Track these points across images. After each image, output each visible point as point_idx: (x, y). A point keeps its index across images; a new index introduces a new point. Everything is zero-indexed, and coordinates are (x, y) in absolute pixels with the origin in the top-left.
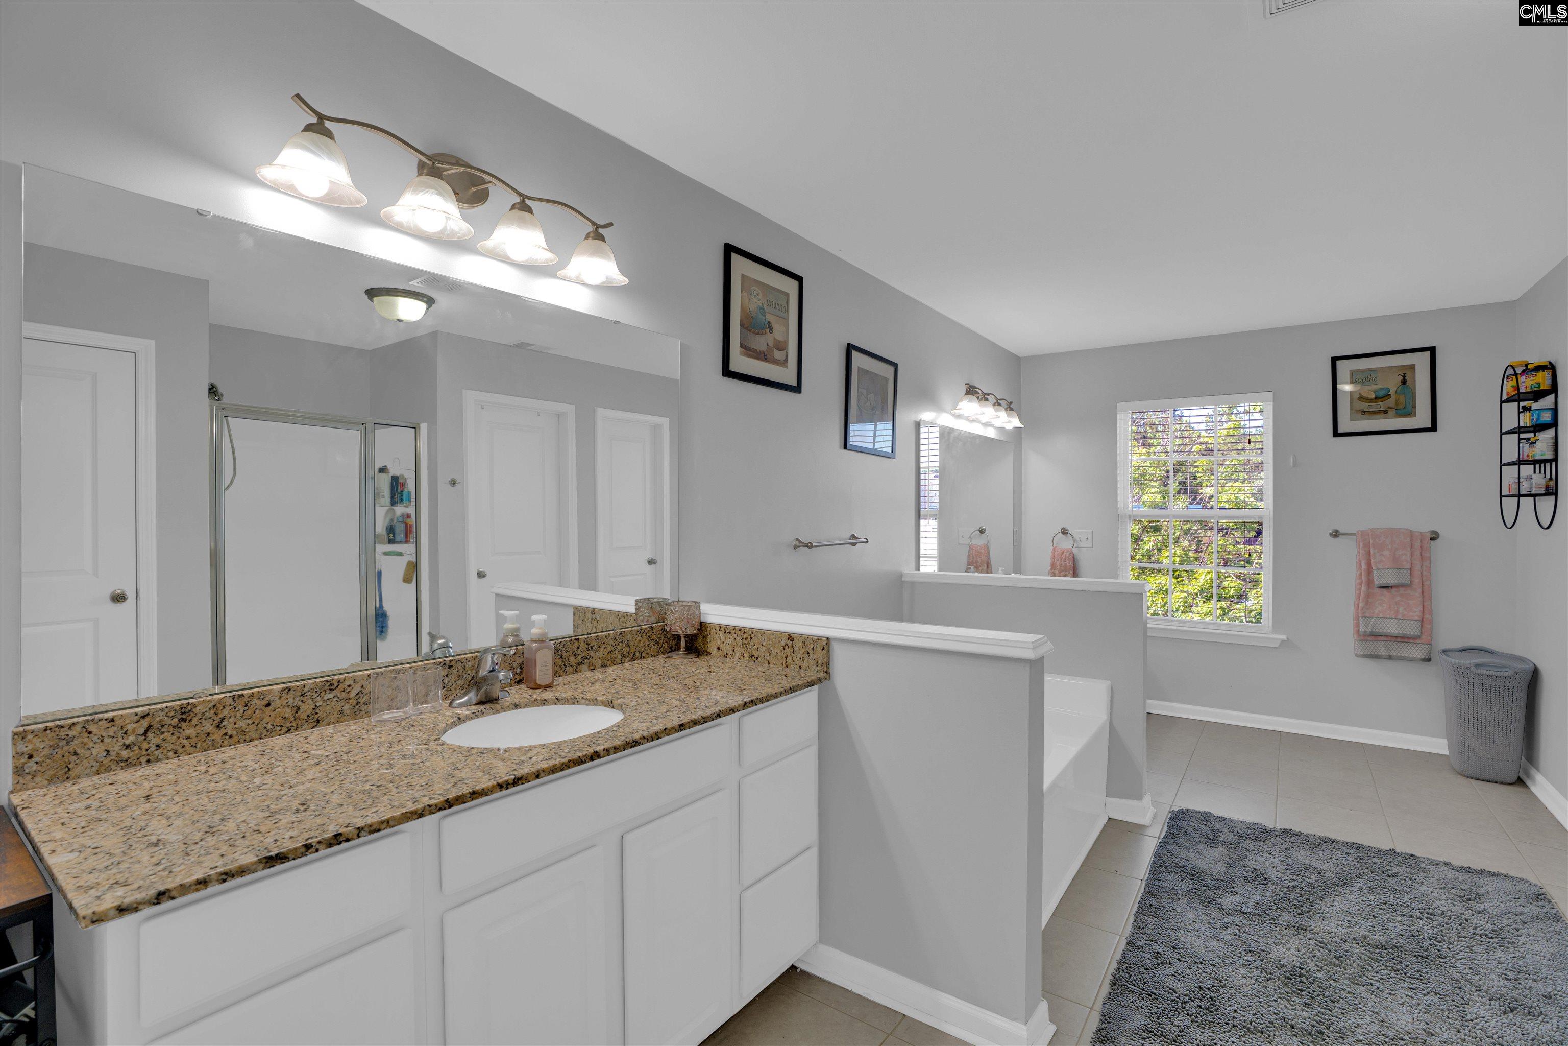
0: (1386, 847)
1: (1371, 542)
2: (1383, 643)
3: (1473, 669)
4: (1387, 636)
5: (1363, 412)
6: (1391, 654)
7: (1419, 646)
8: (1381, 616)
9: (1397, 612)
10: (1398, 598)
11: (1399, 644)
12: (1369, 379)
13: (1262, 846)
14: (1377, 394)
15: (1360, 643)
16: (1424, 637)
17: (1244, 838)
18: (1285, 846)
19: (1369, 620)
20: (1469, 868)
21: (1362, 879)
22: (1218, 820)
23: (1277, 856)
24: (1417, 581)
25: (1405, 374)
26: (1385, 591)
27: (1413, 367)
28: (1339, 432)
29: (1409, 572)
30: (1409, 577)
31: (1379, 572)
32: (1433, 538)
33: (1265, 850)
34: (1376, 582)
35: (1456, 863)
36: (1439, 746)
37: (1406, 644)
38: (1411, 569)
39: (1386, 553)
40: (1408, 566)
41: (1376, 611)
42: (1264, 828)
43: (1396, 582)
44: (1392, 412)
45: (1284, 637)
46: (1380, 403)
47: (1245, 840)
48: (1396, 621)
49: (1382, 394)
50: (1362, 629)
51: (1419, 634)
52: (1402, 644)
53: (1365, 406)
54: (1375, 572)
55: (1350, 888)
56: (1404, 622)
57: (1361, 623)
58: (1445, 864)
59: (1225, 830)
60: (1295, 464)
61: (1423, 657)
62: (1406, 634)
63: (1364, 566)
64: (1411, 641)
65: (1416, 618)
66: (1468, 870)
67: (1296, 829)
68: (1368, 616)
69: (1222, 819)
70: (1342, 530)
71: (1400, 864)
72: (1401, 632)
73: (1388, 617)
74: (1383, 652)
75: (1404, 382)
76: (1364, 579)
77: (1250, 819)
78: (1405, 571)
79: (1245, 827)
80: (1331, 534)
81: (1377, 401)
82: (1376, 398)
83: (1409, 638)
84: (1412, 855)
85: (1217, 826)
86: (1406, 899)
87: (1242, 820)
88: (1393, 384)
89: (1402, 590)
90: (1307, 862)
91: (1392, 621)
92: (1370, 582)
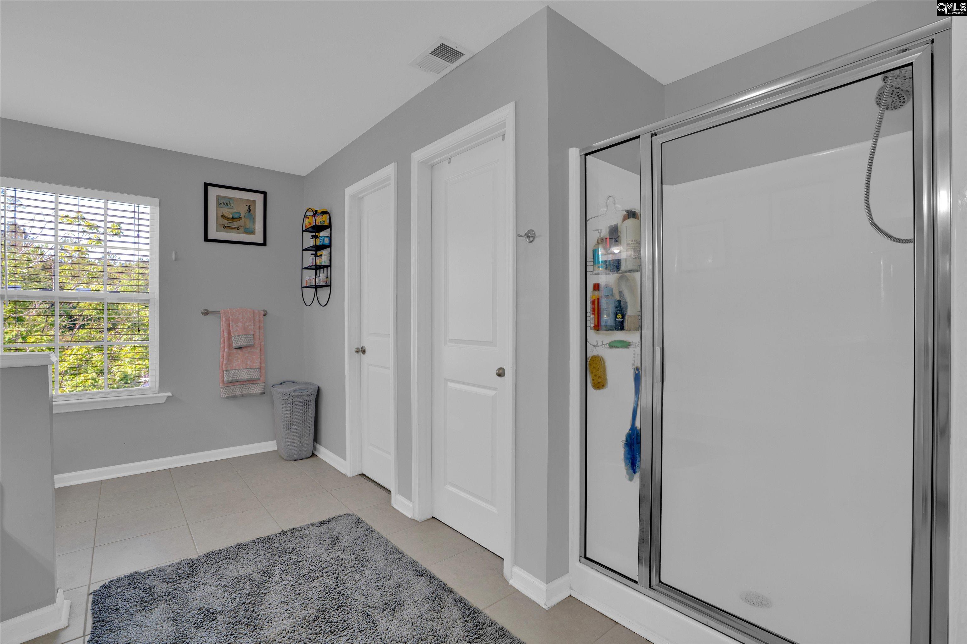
0: (277, 531)
1: (230, 317)
2: (238, 387)
3: (293, 394)
4: (240, 381)
5: (225, 227)
6: (243, 393)
7: (259, 385)
8: (237, 368)
9: (247, 364)
10: (247, 355)
11: (247, 386)
12: (228, 204)
13: (196, 580)
14: (233, 216)
15: (224, 389)
16: (261, 379)
17: (178, 582)
18: (214, 569)
19: (230, 372)
20: (323, 521)
21: (277, 566)
22: (146, 576)
23: (212, 583)
24: (257, 342)
25: (250, 206)
26: (239, 351)
27: (254, 202)
28: (209, 238)
29: (253, 337)
30: (253, 340)
31: (236, 338)
32: (265, 314)
33: (201, 583)
34: (234, 345)
35: (317, 520)
36: (270, 446)
37: (252, 385)
38: (254, 335)
39: (240, 324)
40: (252, 333)
41: (234, 365)
42: (191, 561)
43: (246, 344)
44: (242, 230)
45: (170, 394)
46: (235, 222)
47: (180, 583)
48: (246, 370)
49: (236, 216)
50: (226, 379)
51: (259, 377)
52: (249, 385)
53: (226, 222)
54: (233, 338)
55: (274, 579)
56: (251, 370)
57: (225, 374)
58: (311, 525)
59: (157, 583)
60: (176, 259)
61: (261, 392)
62: (252, 378)
63: (226, 334)
64: (254, 382)
65: (257, 367)
66: (323, 523)
67: (216, 548)
68: (229, 369)
69: (150, 573)
70: (210, 309)
71: (291, 540)
72: (249, 377)
73: (241, 368)
74: (238, 393)
75: (249, 211)
76: (226, 343)
77: (175, 560)
78: (251, 336)
79: (174, 569)
80: (203, 313)
81: (233, 220)
82: (233, 218)
83: (253, 381)
84: (294, 529)
85: (148, 583)
86: (308, 565)
87: (168, 564)
88: (243, 210)
89: (249, 349)
90: (236, 574)
91: (244, 370)
92: (230, 345)
